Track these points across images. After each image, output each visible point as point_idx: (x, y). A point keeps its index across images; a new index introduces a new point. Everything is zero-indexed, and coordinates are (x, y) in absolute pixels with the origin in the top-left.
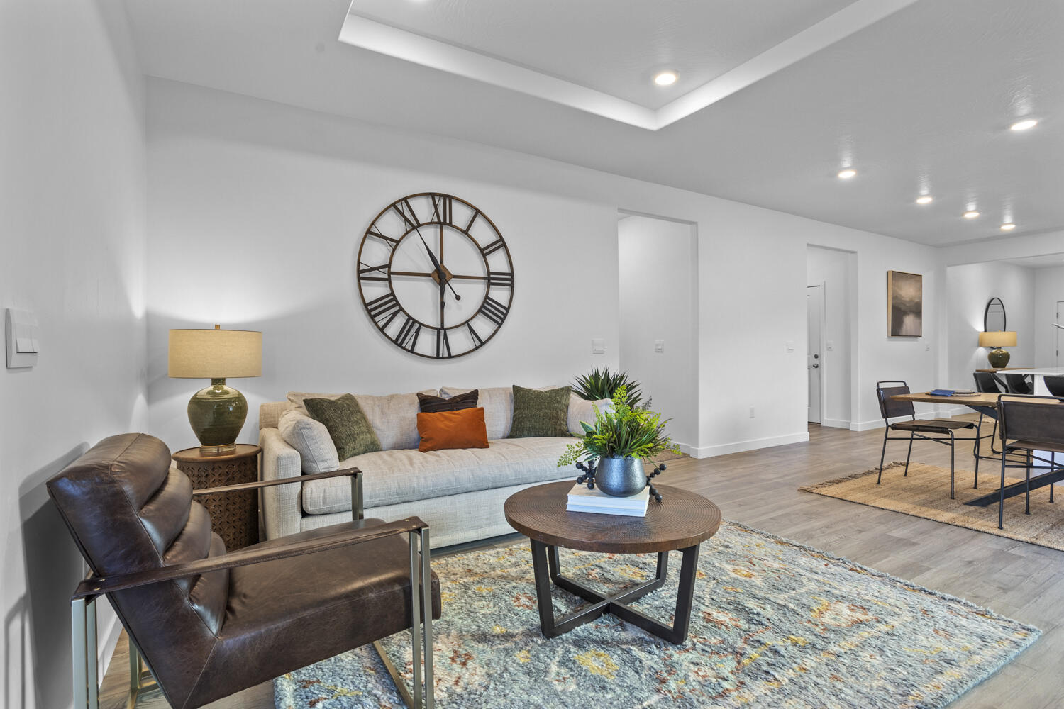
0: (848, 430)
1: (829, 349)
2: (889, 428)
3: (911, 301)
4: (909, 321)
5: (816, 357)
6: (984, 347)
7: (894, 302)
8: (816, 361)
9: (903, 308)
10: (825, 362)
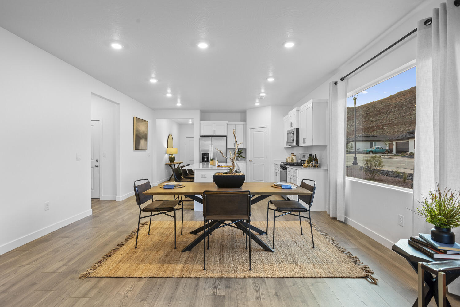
0: (115, 200)
1: (105, 157)
2: (142, 211)
3: (143, 133)
4: (142, 142)
5: (97, 161)
6: (167, 154)
7: (136, 132)
8: (97, 163)
9: (140, 136)
10: (102, 164)
